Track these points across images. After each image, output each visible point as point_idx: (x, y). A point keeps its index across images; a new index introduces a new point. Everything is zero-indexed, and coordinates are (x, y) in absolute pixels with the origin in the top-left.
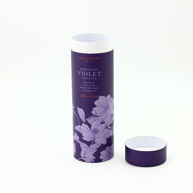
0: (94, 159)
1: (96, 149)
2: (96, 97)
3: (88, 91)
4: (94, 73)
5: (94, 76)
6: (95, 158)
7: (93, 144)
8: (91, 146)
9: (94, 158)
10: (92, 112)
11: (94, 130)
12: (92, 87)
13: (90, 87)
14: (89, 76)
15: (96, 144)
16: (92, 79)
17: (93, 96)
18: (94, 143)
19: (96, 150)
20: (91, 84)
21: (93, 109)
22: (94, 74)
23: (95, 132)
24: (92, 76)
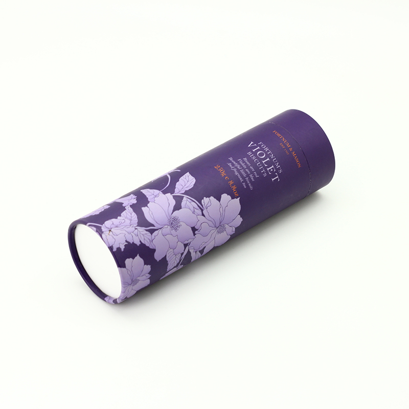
0: (119, 249)
1: (140, 241)
2: (235, 192)
3: (236, 173)
4: (273, 167)
5: (268, 169)
6: (122, 250)
7: (146, 230)
8: (142, 230)
9: (123, 248)
10: (205, 198)
11: (175, 219)
12: (248, 175)
13: (246, 172)
14: (263, 162)
15: (150, 238)
16: (262, 170)
17: (233, 185)
18: (152, 231)
19: (138, 243)
20: (252, 172)
21: (212, 198)
22: (270, 170)
23: (172, 224)
24: (266, 166)
